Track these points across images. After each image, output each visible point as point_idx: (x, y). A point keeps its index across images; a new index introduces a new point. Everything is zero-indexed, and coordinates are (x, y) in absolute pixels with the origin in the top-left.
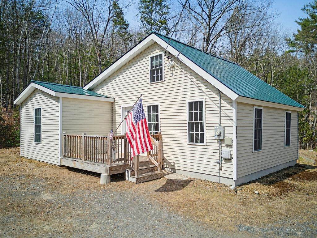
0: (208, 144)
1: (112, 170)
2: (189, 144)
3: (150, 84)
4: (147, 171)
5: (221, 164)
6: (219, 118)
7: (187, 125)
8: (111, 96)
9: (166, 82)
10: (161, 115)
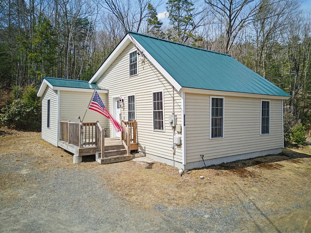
0: (166, 131)
1: (82, 152)
2: (155, 130)
3: (130, 77)
4: (116, 154)
5: (174, 149)
6: (172, 108)
7: (152, 113)
8: (106, 88)
9: (139, 75)
10: (137, 104)
